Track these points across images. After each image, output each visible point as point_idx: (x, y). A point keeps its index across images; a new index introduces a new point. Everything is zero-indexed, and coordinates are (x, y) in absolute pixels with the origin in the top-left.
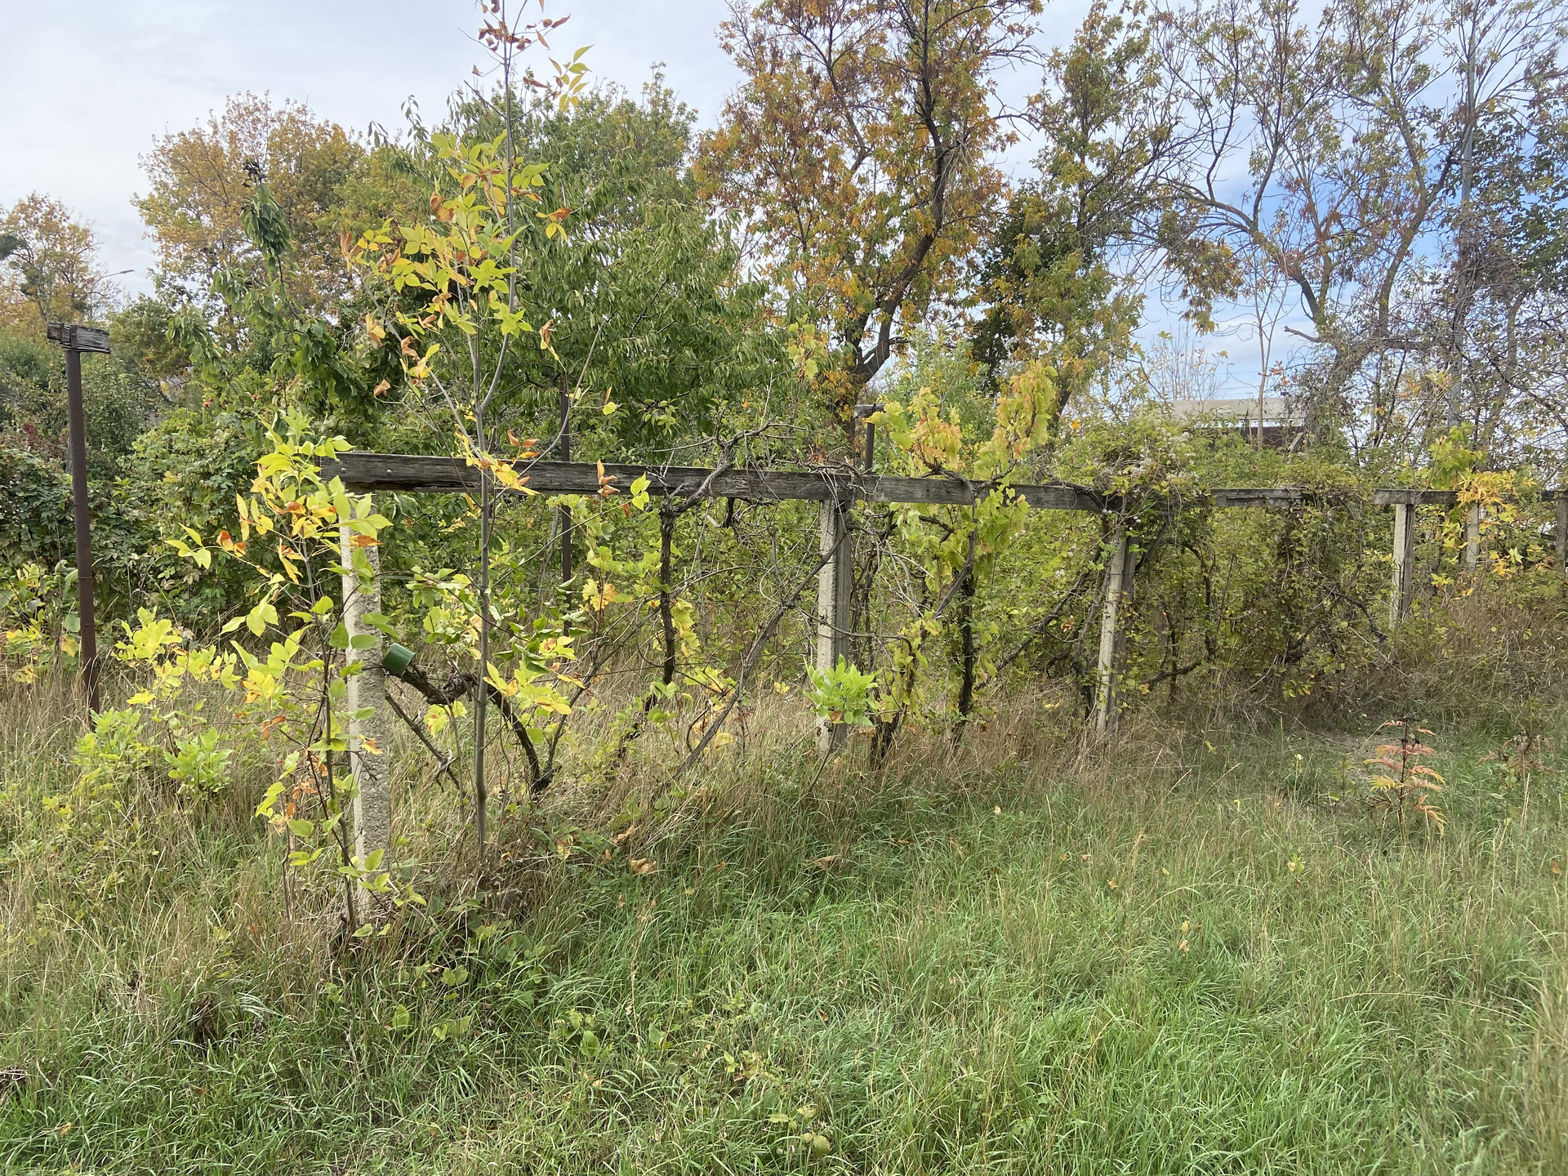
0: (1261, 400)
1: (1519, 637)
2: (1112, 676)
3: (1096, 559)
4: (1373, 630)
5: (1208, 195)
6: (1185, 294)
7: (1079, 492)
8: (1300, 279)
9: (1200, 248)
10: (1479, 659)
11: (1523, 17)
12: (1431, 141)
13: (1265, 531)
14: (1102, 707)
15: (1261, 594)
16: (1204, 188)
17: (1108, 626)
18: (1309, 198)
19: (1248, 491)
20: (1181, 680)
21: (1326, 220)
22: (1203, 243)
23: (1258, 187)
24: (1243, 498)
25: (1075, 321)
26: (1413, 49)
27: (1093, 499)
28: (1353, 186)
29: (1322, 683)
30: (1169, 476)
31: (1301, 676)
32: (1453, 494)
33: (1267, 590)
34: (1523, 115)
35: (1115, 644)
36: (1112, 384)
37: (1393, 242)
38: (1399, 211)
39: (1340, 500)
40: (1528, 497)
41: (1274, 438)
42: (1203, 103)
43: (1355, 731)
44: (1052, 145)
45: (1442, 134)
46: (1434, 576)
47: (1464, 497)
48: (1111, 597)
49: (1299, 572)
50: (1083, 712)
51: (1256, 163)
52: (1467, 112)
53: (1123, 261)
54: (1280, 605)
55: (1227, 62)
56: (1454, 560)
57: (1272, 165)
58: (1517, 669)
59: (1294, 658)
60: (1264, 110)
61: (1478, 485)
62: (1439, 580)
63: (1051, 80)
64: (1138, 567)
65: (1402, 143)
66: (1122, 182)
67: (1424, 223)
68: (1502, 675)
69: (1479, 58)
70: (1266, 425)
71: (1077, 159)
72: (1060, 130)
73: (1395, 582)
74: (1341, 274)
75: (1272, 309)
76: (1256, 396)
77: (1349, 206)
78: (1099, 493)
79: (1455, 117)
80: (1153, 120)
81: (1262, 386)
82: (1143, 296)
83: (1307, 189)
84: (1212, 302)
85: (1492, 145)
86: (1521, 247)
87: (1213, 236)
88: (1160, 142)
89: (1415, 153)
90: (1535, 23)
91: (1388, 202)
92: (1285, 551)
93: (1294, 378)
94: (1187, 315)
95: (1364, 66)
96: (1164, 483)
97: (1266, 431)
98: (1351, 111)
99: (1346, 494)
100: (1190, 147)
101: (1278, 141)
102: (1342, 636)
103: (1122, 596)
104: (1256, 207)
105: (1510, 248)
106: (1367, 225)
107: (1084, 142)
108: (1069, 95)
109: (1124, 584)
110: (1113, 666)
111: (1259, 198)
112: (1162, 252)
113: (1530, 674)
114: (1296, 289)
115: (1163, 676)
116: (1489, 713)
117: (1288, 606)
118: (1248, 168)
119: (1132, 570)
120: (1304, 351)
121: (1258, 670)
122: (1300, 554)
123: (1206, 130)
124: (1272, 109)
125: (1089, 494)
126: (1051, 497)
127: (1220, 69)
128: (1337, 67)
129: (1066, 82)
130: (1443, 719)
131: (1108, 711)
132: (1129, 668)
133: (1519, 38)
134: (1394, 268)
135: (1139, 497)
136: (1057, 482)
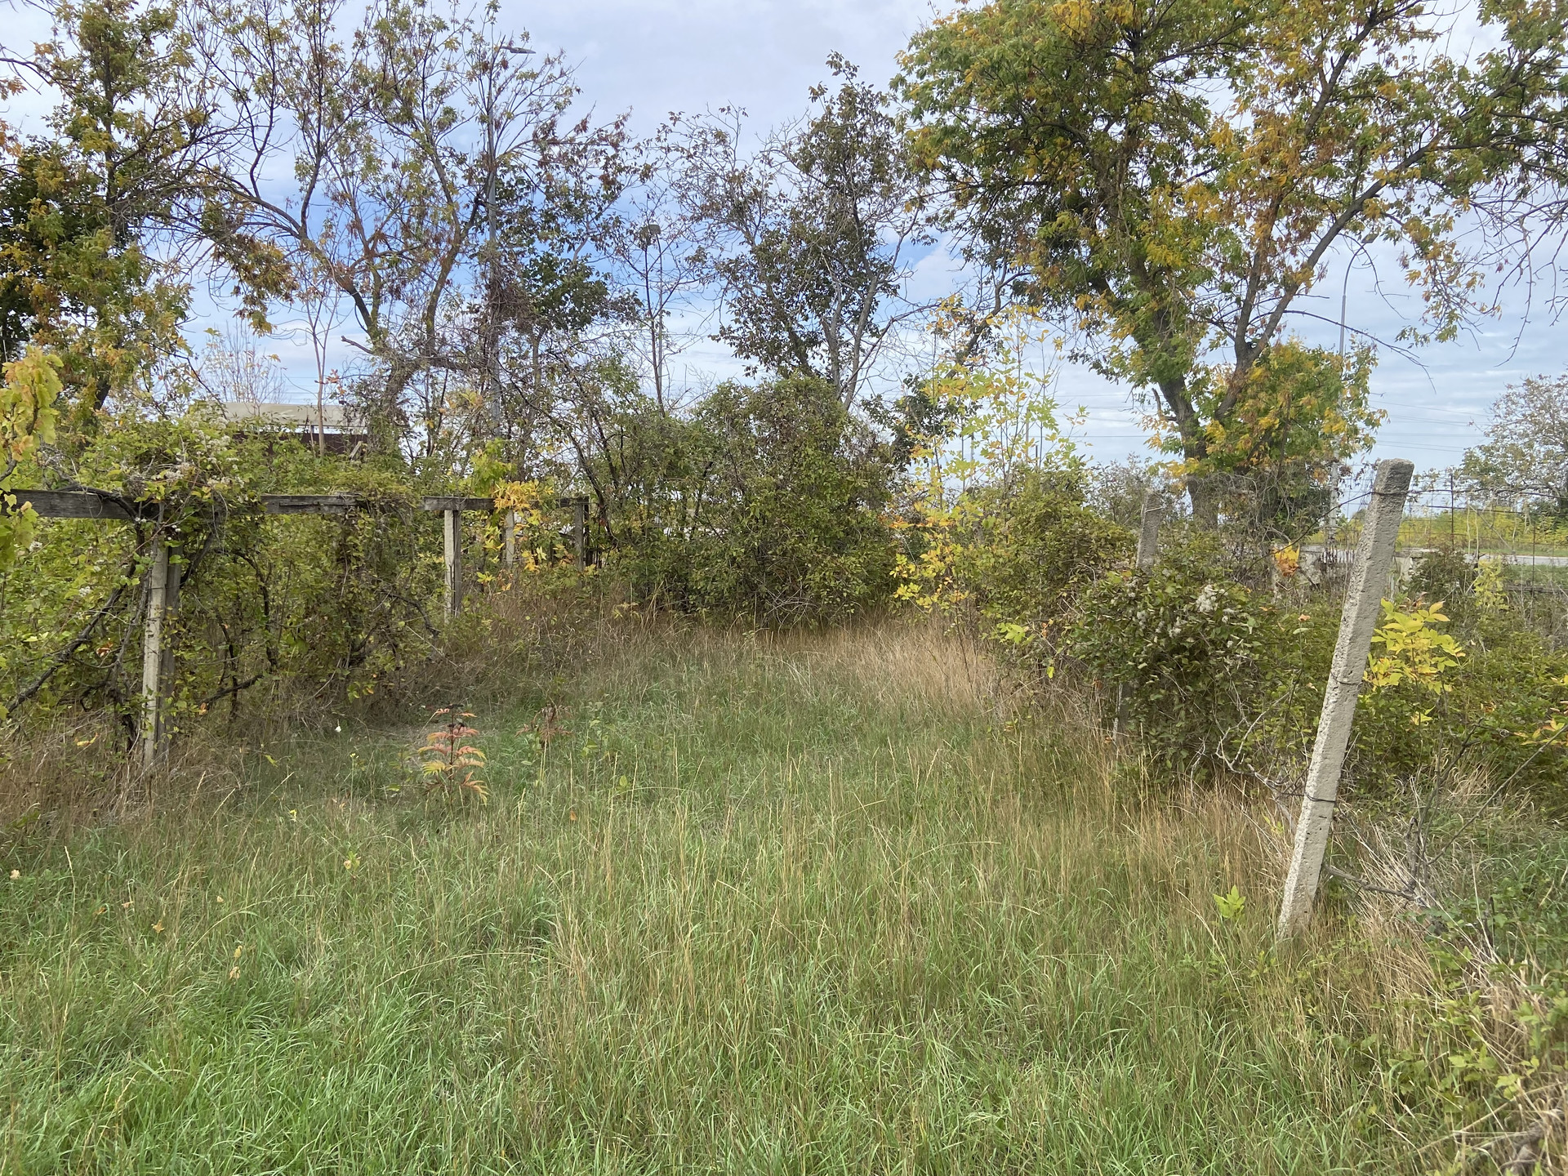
0: (320, 407)
1: (548, 622)
2: (159, 701)
3: (131, 573)
4: (428, 627)
5: (252, 191)
6: (237, 290)
7: (105, 499)
8: (352, 291)
9: (248, 244)
10: (516, 645)
11: (528, 84)
12: (460, 181)
13: (321, 538)
14: (150, 735)
15: (320, 600)
16: (249, 185)
17: (152, 646)
18: (355, 212)
19: (302, 498)
20: (244, 695)
21: (373, 238)
22: (252, 241)
23: (304, 193)
24: (298, 505)
25: (110, 306)
26: (441, 92)
27: (123, 506)
28: (396, 209)
29: (385, 681)
30: (210, 482)
31: (366, 677)
32: (491, 501)
33: (327, 596)
34: (532, 172)
35: (162, 665)
36: (155, 379)
37: (434, 268)
38: (437, 240)
39: (391, 507)
40: (549, 503)
41: (335, 445)
42: (241, 96)
43: (416, 722)
44: (69, 101)
45: (470, 175)
46: (480, 574)
47: (500, 504)
48: (153, 613)
49: (358, 577)
50: (125, 745)
51: (301, 170)
52: (489, 159)
53: (164, 247)
54: (340, 610)
55: (263, 61)
56: (496, 560)
57: (316, 174)
58: (545, 651)
59: (357, 661)
60: (304, 117)
61: (509, 493)
62: (484, 578)
63: (63, 32)
64: (183, 579)
65: (436, 177)
66: (156, 160)
67: (459, 256)
68: (534, 657)
69: (497, 114)
70: (326, 431)
71: (101, 125)
72: (78, 90)
73: (448, 582)
74: (391, 292)
75: (325, 317)
76: (315, 403)
77: (392, 228)
78: (130, 500)
79: (478, 163)
80: (187, 102)
81: (320, 393)
82: (189, 287)
83: (353, 204)
84: (267, 303)
85: (509, 195)
86: (540, 290)
87: (262, 236)
88: (196, 127)
89: (449, 189)
90: (538, 93)
91: (427, 231)
92: (343, 557)
93: (351, 387)
94: (241, 313)
95: (398, 97)
96: (205, 489)
97: (327, 437)
98: (388, 137)
99: (396, 501)
100: (229, 138)
101: (321, 151)
102: (401, 635)
103: (166, 612)
104: (304, 213)
105: (530, 286)
106: (411, 249)
107: (109, 108)
108: (87, 54)
109: (169, 598)
110: (159, 689)
111: (306, 205)
112: (208, 243)
113: (557, 654)
114: (348, 301)
115: (222, 693)
116: (526, 691)
117: (349, 611)
118: (294, 173)
119: (176, 582)
120: (358, 362)
121: (323, 675)
122: (358, 558)
123: (245, 124)
124: (313, 118)
125: (117, 500)
126: (69, 504)
127: (257, 65)
128: (372, 91)
129: (82, 39)
130: (489, 702)
131: (157, 738)
132: (178, 689)
133: (527, 102)
134: (437, 293)
135: (178, 504)
136: (75, 487)
